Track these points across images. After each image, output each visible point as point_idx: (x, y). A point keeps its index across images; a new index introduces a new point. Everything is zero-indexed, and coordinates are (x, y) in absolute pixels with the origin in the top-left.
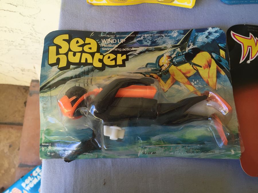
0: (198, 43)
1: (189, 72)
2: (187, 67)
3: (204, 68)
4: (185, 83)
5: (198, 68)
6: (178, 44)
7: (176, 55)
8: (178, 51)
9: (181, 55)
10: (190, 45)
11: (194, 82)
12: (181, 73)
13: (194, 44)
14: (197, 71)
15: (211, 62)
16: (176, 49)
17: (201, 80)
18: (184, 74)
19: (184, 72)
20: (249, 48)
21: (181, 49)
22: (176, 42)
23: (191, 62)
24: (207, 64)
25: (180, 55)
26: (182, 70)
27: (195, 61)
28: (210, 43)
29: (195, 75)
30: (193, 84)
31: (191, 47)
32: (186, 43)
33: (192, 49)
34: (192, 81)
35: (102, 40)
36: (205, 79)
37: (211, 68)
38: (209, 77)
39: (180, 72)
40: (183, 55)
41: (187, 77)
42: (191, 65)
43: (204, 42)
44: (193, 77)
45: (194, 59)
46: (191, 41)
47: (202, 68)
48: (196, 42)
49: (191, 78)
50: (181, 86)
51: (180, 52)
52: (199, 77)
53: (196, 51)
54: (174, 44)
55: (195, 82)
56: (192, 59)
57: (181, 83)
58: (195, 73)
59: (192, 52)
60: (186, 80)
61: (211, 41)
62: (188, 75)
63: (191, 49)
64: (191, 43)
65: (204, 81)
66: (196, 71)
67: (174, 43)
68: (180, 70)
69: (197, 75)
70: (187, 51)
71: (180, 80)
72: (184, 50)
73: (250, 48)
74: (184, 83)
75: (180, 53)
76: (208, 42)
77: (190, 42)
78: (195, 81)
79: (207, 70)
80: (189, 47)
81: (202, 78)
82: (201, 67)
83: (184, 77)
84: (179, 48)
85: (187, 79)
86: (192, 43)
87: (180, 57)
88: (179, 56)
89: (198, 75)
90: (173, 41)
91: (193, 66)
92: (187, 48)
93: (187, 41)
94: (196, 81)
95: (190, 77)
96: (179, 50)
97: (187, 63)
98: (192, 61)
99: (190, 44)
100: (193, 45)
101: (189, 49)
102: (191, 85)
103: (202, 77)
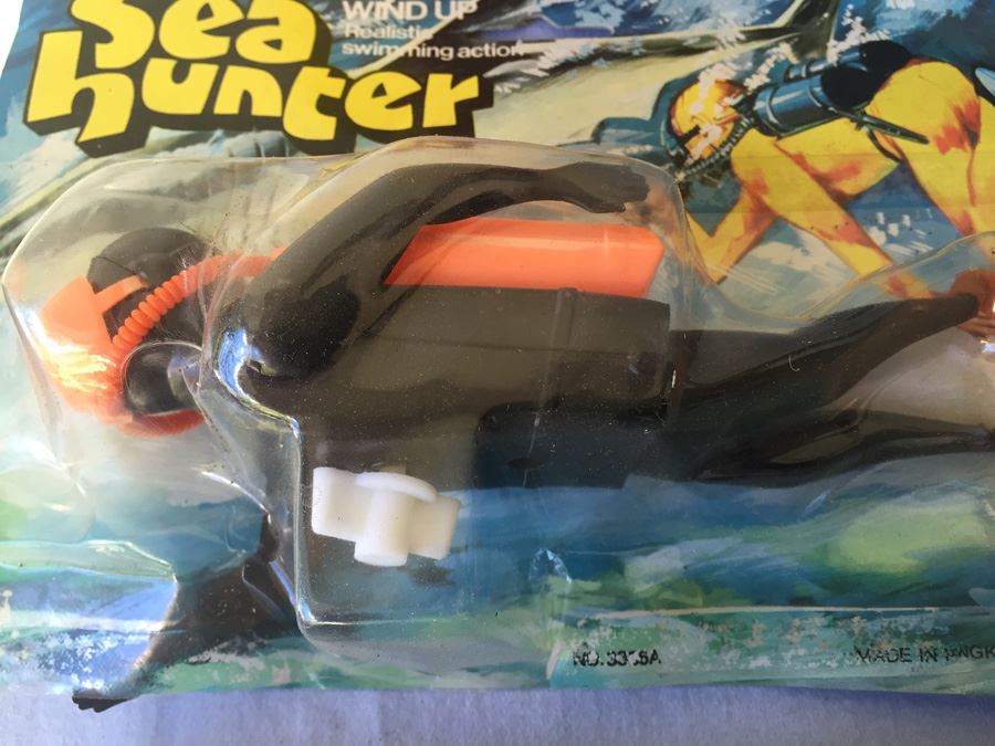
0: (897, 15)
1: (853, 170)
2: (836, 139)
3: (943, 148)
4: (830, 231)
5: (906, 145)
6: (782, 21)
7: (769, 75)
8: (782, 58)
9: (798, 78)
10: (849, 28)
11: (883, 228)
12: (805, 176)
13: (870, 24)
14: (903, 163)
15: (978, 116)
16: (771, 47)
17: (925, 218)
18: (823, 180)
19: (823, 167)
21: (800, 49)
22: (768, 12)
23: (864, 114)
24: (956, 124)
25: (792, 75)
26: (810, 161)
27: (883, 105)
28: (963, 16)
29: (888, 184)
30: (877, 236)
31: (855, 38)
32: (826, 15)
33: (862, 48)
34: (874, 222)
35: (346, 4)
36: (953, 211)
37: (979, 147)
38: (973, 199)
39: (797, 169)
40: (810, 75)
41: (843, 201)
42: (865, 129)
43: (928, 15)
44: (877, 198)
45: (879, 97)
46: (851, 7)
47: (931, 148)
48: (879, 12)
49: (864, 201)
50: (806, 252)
51: (794, 60)
52: (914, 197)
53: (885, 60)
54: (753, 24)
55: (894, 229)
56: (868, 98)
57: (805, 236)
58: (891, 175)
59: (861, 60)
60: (837, 216)
61: (965, 10)
62: (849, 187)
63: (853, 49)
64: (853, 17)
66: (893, 164)
67: (757, 18)
68: (799, 160)
69: (902, 189)
70: (832, 57)
71: (795, 217)
72: (813, 55)
74: (824, 235)
75: (792, 66)
76: (950, 12)
77: (848, 14)
78: (889, 220)
79: (958, 157)
80: (841, 37)
81: (929, 202)
82: (922, 140)
83: (827, 200)
84: (787, 41)
85: (842, 212)
86: (859, 19)
87: (794, 85)
88: (788, 81)
89: (908, 188)
90: (752, 8)
91: (872, 137)
92: (832, 42)
93: (831, 7)
94: (898, 219)
95: (858, 196)
96: (784, 51)
97: (838, 116)
98: (868, 110)
99: (847, 21)
100: (863, 29)
101: (844, 46)
102: (869, 243)
103: (934, 197)
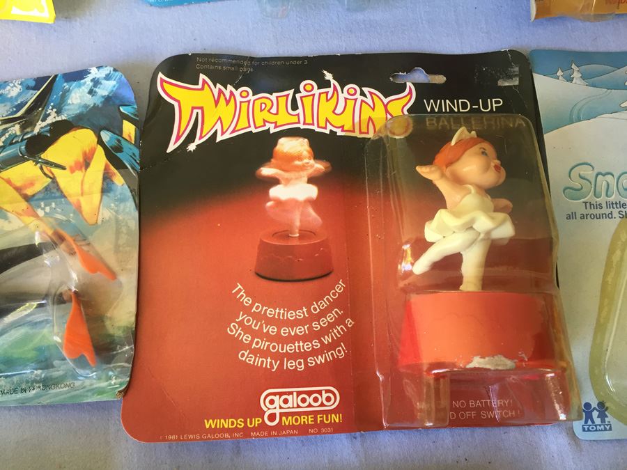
0: (72, 107)
1: (32, 184)
2: (27, 171)
3: (72, 171)
4: (20, 212)
5: (55, 171)
6: (18, 114)
7: (3, 142)
8: (14, 132)
9: (17, 142)
10: (49, 115)
11: (43, 209)
12: (11, 188)
13: (58, 113)
14: (54, 179)
16: (10, 127)
17: (61, 203)
18: (18, 189)
19: (18, 184)
20: (195, 111)
21: (23, 128)
22: (15, 109)
23: (40, 158)
24: (81, 159)
25: (14, 141)
26: (13, 181)
27: (51, 154)
28: (100, 105)
29: (47, 189)
30: (40, 213)
31: (50, 120)
32: (40, 109)
34: (39, 206)
36: (72, 199)
37: (89, 169)
38: (82, 194)
39: (8, 185)
40: (22, 140)
41: (27, 198)
42: (39, 165)
43: (86, 106)
44: (41, 196)
45: (50, 149)
46: (52, 104)
47: (67, 172)
48: (65, 105)
49: (36, 198)
50: (10, 222)
51: (18, 133)
52: (58, 194)
53: (61, 129)
54: (6, 116)
55: (48, 209)
56: (44, 149)
57: (10, 215)
58: (48, 185)
59: (50, 131)
60: (24, 205)
61: (101, 103)
62: (29, 192)
63: (48, 125)
64: (52, 110)
65: (69, 203)
66: (49, 180)
67: (9, 112)
68: (9, 182)
69: (53, 191)
70: (36, 130)
71: (6, 207)
72: (28, 130)
73: (200, 111)
74: (18, 214)
75: (16, 136)
76: (95, 104)
77: (50, 108)
78: (46, 205)
79: (78, 175)
80: (44, 120)
81: (64, 197)
82: (63, 168)
83: (19, 198)
84: (19, 123)
85: (26, 203)
86: (55, 110)
87: (13, 146)
88: (11, 144)
89: (55, 191)
90: (8, 108)
91: (41, 168)
92: (40, 122)
93: (43, 105)
94: (49, 205)
95: (33, 196)
96: (16, 129)
97: (27, 160)
98: (42, 156)
99: (49, 111)
100: (56, 115)
101: (44, 124)
102: (37, 216)
103: (66, 194)
